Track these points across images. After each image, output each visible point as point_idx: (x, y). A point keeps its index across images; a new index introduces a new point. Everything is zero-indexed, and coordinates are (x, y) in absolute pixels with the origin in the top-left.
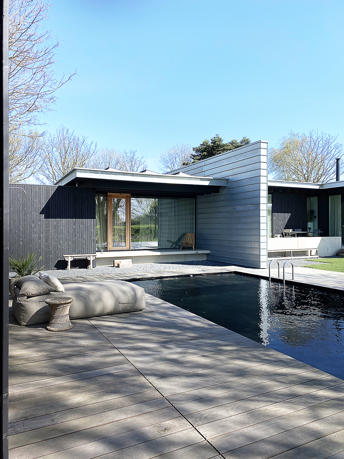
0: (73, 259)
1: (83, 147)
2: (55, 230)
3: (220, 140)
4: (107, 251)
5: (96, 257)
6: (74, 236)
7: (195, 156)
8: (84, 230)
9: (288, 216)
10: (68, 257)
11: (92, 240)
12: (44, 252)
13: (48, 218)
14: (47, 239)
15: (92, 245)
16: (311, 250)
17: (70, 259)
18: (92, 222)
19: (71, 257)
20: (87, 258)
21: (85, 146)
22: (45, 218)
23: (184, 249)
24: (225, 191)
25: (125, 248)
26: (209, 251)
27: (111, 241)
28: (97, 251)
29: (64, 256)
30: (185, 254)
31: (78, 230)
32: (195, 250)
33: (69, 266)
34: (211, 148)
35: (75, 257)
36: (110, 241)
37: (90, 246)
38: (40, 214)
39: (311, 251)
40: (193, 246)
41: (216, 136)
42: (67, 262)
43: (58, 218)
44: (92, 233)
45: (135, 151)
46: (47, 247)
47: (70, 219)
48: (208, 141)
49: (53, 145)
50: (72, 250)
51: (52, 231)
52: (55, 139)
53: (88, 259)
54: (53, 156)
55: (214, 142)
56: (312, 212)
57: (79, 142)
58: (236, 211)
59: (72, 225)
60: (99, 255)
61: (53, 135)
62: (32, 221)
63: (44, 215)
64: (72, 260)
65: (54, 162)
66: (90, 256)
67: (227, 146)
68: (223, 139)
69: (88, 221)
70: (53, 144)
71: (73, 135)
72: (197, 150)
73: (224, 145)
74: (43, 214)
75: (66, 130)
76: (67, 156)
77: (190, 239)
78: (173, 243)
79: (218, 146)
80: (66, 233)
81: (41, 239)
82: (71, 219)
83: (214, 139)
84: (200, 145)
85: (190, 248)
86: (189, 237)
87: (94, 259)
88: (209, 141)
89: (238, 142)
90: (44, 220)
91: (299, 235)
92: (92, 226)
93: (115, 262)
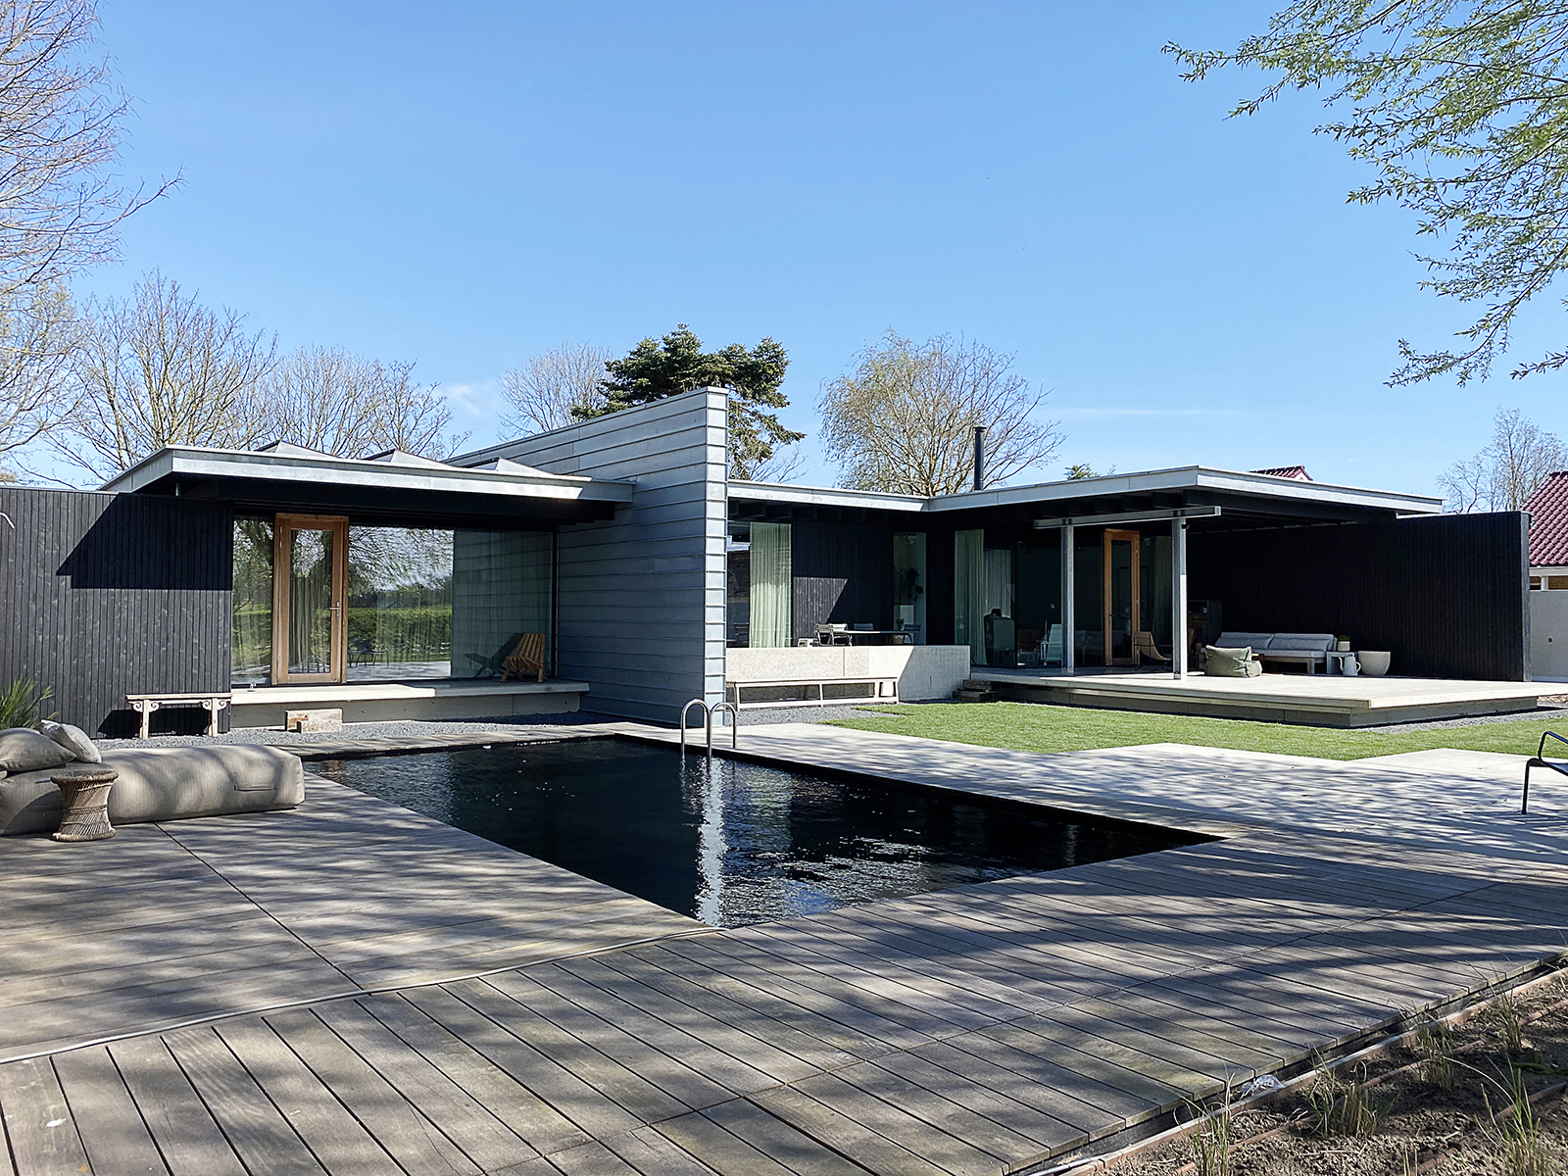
0: (157, 708)
1: (229, 347)
2: (103, 621)
3: (693, 344)
4: (272, 687)
5: (232, 703)
6: (164, 641)
7: (613, 387)
8: (196, 623)
9: (838, 585)
10: (143, 700)
11: (221, 653)
12: (66, 687)
13: (83, 588)
14: (78, 647)
15: (220, 666)
16: (881, 681)
17: (147, 707)
18: (221, 600)
19: (151, 700)
20: (201, 703)
21: (237, 341)
22: (72, 587)
23: (514, 679)
24: (628, 516)
25: (328, 677)
26: (587, 684)
27: (283, 654)
28: (235, 687)
29: (129, 697)
30: (513, 695)
31: (177, 623)
32: (545, 681)
33: (145, 729)
34: (662, 364)
35: (164, 702)
36: (280, 655)
37: (214, 671)
38: (58, 574)
39: (881, 683)
40: (541, 671)
41: (678, 330)
42: (140, 714)
43: (115, 588)
44: (221, 630)
45: (411, 363)
46: (79, 671)
47: (152, 588)
48: (655, 344)
49: (119, 334)
50: (155, 683)
51: (95, 625)
52: (128, 315)
53: (204, 706)
54: (119, 375)
55: (673, 348)
56: (912, 574)
57: (216, 329)
58: (653, 574)
59: (157, 606)
60: (239, 697)
61: (121, 303)
62: (31, 597)
63: (69, 577)
64: (155, 709)
65: (122, 390)
66: (211, 698)
67: (713, 362)
68: (699, 339)
69: (209, 599)
70: (119, 331)
71: (195, 307)
72: (621, 371)
73: (700, 361)
74: (66, 575)
75: (168, 287)
76: (171, 374)
77: (532, 651)
78: (483, 661)
79: (687, 360)
80: (137, 631)
81: (60, 648)
82: (155, 589)
83: (672, 337)
84: (628, 355)
85: (531, 679)
86: (530, 644)
87: (225, 706)
88: (657, 342)
89: (747, 351)
90: (69, 592)
91: (860, 641)
92: (221, 612)
93: (289, 717)
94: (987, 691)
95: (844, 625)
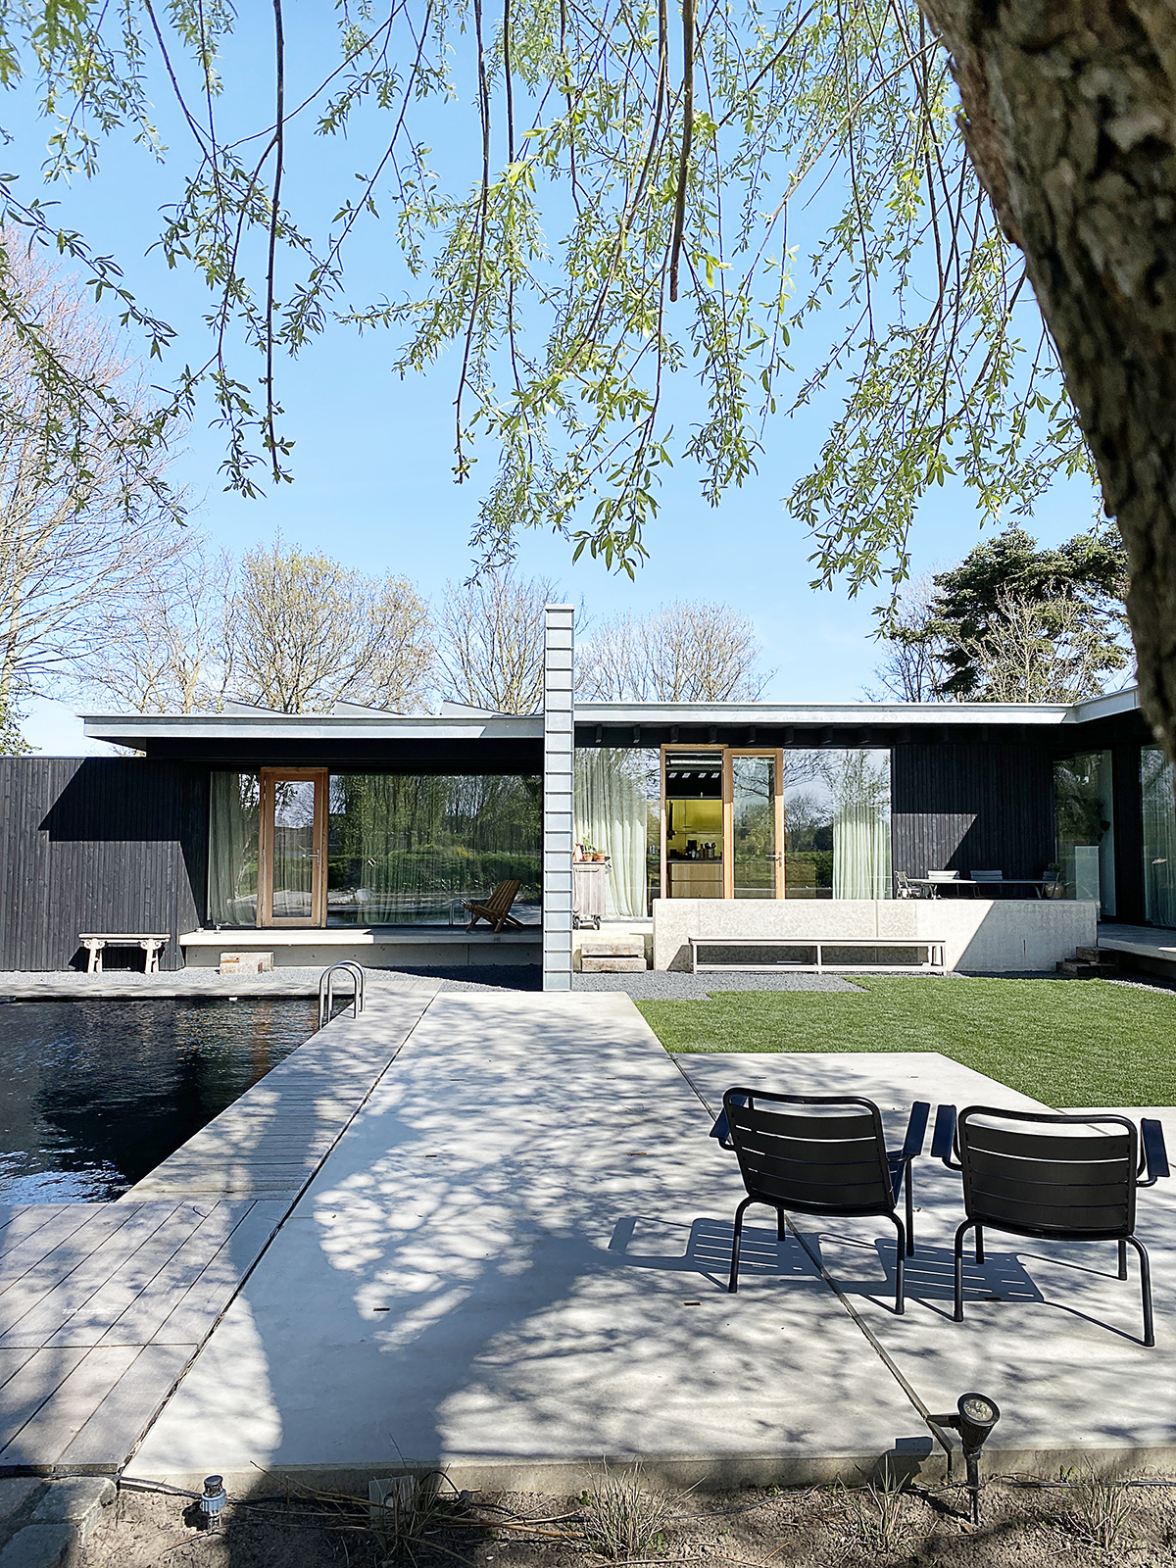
0: (102, 946)
2: (74, 869)
3: (1024, 543)
6: (121, 886)
8: (149, 870)
10: (91, 939)
11: (169, 897)
13: (59, 840)
14: (55, 891)
15: (168, 910)
16: (933, 944)
17: (94, 945)
18: (169, 850)
19: (97, 938)
20: (140, 943)
22: (50, 840)
25: (309, 921)
29: (81, 936)
30: (469, 944)
34: (990, 570)
35: (110, 941)
36: (265, 899)
37: (164, 913)
39: (933, 948)
41: (1007, 530)
43: (84, 840)
46: (55, 912)
47: (112, 840)
50: (115, 923)
51: (67, 871)
53: (142, 946)
55: (1001, 551)
59: (117, 856)
63: (48, 832)
66: (148, 939)
72: (949, 583)
74: (46, 829)
79: (1017, 563)
80: (101, 877)
81: (42, 893)
82: (115, 840)
83: (1001, 539)
84: (959, 565)
90: (47, 843)
92: (169, 860)
93: (221, 959)
94: (1093, 963)
95: (954, 873)
